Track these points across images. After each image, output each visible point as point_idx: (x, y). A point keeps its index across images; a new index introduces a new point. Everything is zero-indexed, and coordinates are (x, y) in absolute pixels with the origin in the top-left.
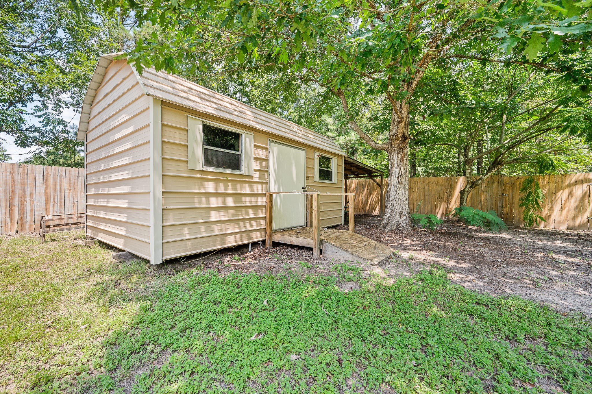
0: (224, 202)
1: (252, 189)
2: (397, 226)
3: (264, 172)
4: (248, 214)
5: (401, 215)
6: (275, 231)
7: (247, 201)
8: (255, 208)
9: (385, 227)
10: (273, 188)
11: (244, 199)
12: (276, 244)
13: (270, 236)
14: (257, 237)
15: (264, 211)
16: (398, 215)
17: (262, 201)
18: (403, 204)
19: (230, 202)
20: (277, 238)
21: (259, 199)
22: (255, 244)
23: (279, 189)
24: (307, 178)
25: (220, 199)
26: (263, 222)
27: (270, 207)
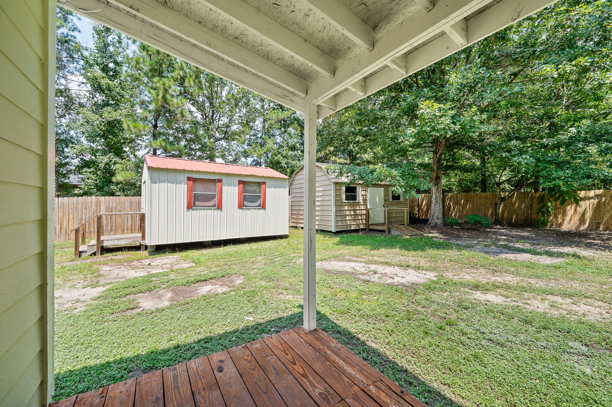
0: (350, 213)
1: (360, 208)
2: (436, 224)
3: (365, 200)
4: (358, 217)
5: (438, 218)
6: (370, 225)
7: (358, 212)
8: (361, 215)
9: (429, 225)
10: (369, 207)
11: (357, 211)
12: (371, 230)
13: (368, 227)
14: (362, 227)
15: (365, 216)
16: (436, 219)
17: (364, 212)
18: (439, 212)
19: (352, 213)
20: (371, 227)
21: (363, 211)
22: (362, 230)
23: (371, 207)
24: (385, 200)
25: (349, 212)
26: (364, 221)
27: (368, 215)
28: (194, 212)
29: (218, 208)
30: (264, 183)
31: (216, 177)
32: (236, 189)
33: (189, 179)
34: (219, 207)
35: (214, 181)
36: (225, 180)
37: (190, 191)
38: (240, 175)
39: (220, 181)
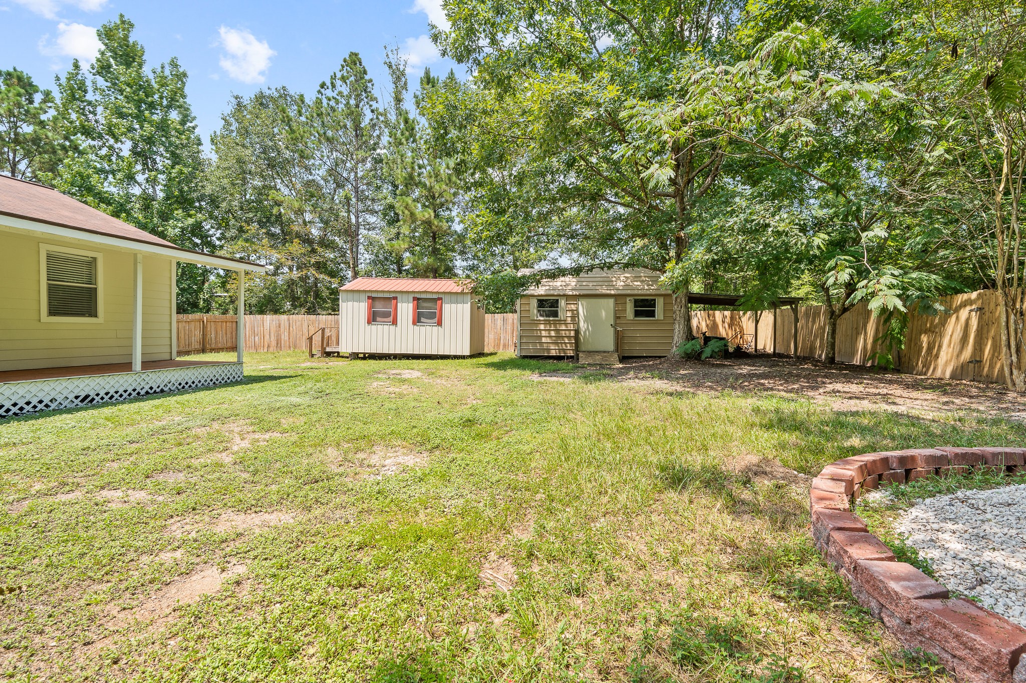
0: (549, 334)
1: (566, 327)
3: (573, 317)
4: (564, 340)
7: (563, 333)
8: (569, 337)
10: (582, 326)
11: (561, 332)
14: (569, 353)
15: (574, 339)
17: (573, 334)
19: (553, 334)
21: (570, 332)
22: (568, 357)
24: (617, 318)
25: (547, 332)
26: (573, 346)
27: (577, 337)
28: (374, 327)
29: (393, 324)
30: (440, 299)
31: (392, 295)
32: (411, 305)
33: (369, 298)
34: (394, 322)
35: (389, 298)
36: (399, 296)
37: (370, 307)
38: (413, 292)
39: (395, 298)
